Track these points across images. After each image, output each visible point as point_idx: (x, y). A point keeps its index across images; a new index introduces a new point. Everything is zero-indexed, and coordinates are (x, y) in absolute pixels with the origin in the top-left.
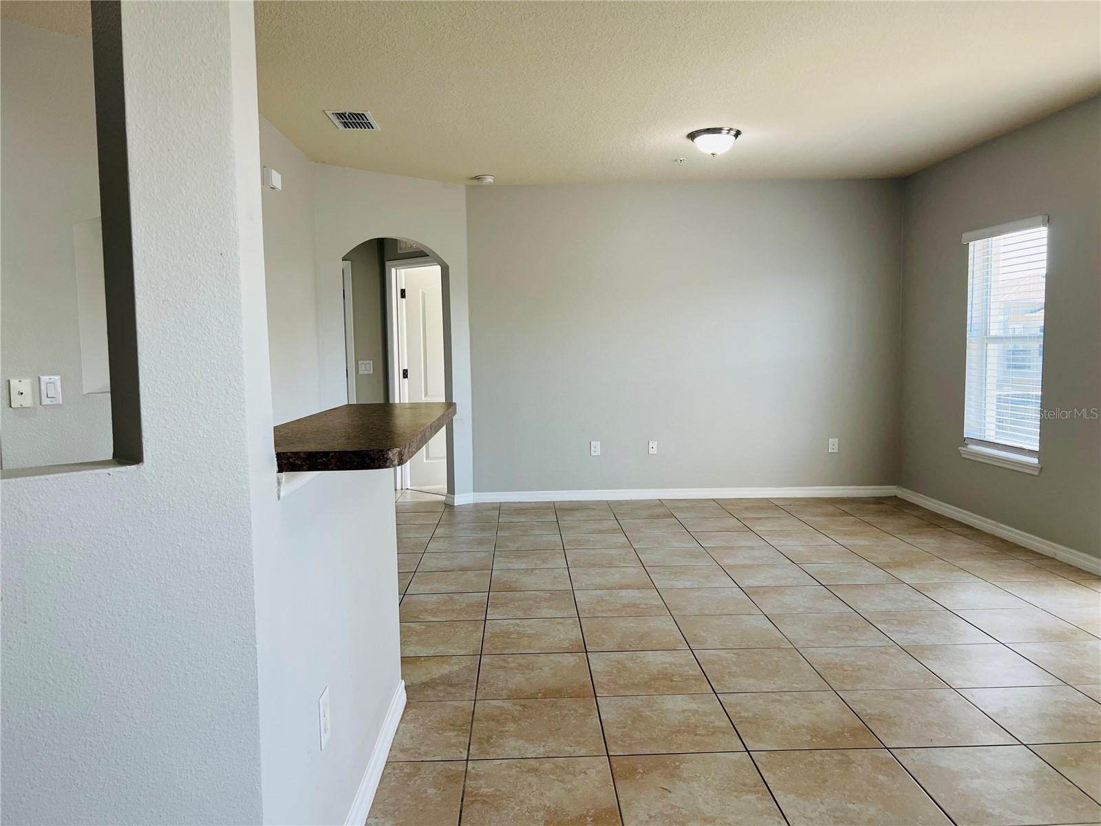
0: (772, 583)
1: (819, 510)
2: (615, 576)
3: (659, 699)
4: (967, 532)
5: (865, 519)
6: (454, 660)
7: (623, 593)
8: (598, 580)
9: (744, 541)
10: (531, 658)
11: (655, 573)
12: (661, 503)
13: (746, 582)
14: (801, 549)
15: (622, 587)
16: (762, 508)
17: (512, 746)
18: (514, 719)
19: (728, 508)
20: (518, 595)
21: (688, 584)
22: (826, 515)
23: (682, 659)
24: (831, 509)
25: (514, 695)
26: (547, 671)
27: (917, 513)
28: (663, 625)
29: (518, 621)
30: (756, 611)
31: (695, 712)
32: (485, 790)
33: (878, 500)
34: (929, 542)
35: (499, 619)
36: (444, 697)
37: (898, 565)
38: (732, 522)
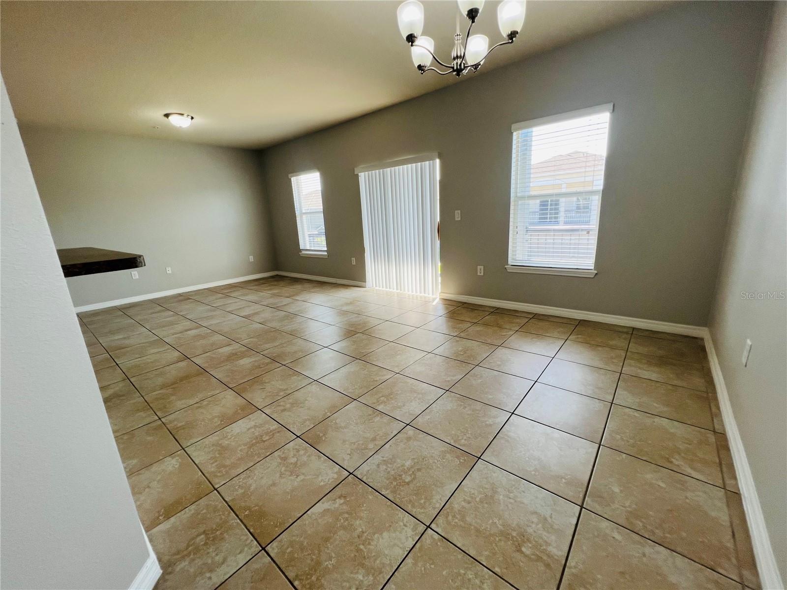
0: (252, 312)
1: (252, 284)
2: (179, 328)
3: (237, 363)
4: (308, 281)
5: (272, 284)
6: (112, 386)
7: (189, 332)
8: (172, 331)
9: (229, 301)
10: (161, 370)
11: (199, 321)
12: (180, 295)
13: (243, 314)
14: (256, 298)
15: (186, 331)
16: (230, 288)
17: (180, 404)
18: (172, 395)
19: (214, 290)
20: (128, 349)
21: (218, 321)
22: (256, 285)
23: (235, 347)
24: (257, 283)
25: (163, 386)
26: (173, 372)
27: (288, 279)
28: (218, 338)
29: (139, 359)
30: (253, 322)
31: (255, 361)
32: (179, 425)
33: (272, 277)
34: (298, 287)
35: (125, 362)
36: (120, 402)
37: (294, 295)
38: (220, 295)
